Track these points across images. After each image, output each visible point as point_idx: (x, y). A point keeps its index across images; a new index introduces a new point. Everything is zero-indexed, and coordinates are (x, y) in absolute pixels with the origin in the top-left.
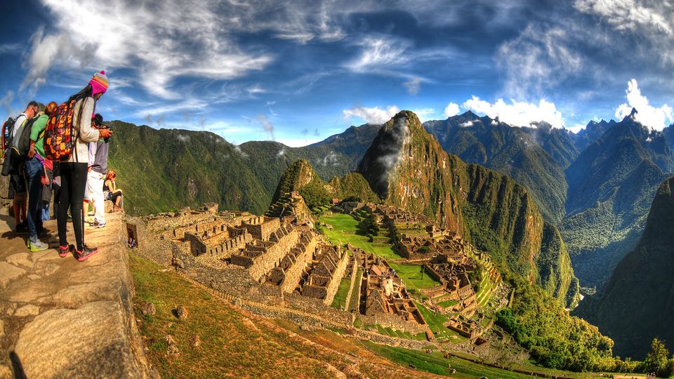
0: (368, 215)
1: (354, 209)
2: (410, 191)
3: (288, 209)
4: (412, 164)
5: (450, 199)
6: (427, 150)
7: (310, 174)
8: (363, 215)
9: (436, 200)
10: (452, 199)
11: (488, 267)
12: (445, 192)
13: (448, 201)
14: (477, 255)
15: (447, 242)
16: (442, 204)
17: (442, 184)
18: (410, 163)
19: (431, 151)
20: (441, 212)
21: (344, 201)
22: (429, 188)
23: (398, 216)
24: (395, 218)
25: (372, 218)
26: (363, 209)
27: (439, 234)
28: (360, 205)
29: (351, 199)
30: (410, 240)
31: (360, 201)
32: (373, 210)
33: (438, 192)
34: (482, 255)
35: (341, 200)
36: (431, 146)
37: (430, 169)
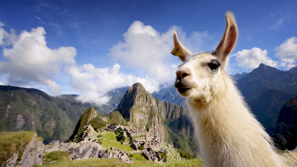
0: (121, 132)
1: (115, 129)
2: (140, 117)
3: (86, 134)
4: (140, 105)
5: (157, 118)
6: (147, 98)
7: (96, 113)
8: (119, 132)
9: (151, 119)
10: (158, 118)
11: (173, 151)
12: (155, 116)
13: (157, 119)
14: (167, 145)
15: (152, 141)
16: (154, 121)
17: (154, 112)
18: (139, 104)
19: (148, 99)
20: (154, 124)
21: (111, 125)
22: (148, 114)
23: (133, 132)
24: (131, 133)
25: (122, 133)
26: (118, 128)
27: (149, 138)
28: (118, 127)
29: (114, 124)
30: (137, 142)
31: (118, 125)
32: (123, 129)
33: (152, 116)
34: (169, 145)
35: (110, 125)
36: (148, 97)
37: (148, 106)
